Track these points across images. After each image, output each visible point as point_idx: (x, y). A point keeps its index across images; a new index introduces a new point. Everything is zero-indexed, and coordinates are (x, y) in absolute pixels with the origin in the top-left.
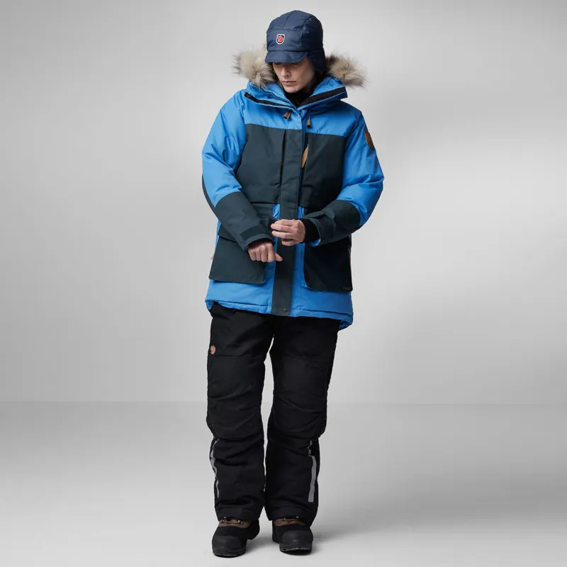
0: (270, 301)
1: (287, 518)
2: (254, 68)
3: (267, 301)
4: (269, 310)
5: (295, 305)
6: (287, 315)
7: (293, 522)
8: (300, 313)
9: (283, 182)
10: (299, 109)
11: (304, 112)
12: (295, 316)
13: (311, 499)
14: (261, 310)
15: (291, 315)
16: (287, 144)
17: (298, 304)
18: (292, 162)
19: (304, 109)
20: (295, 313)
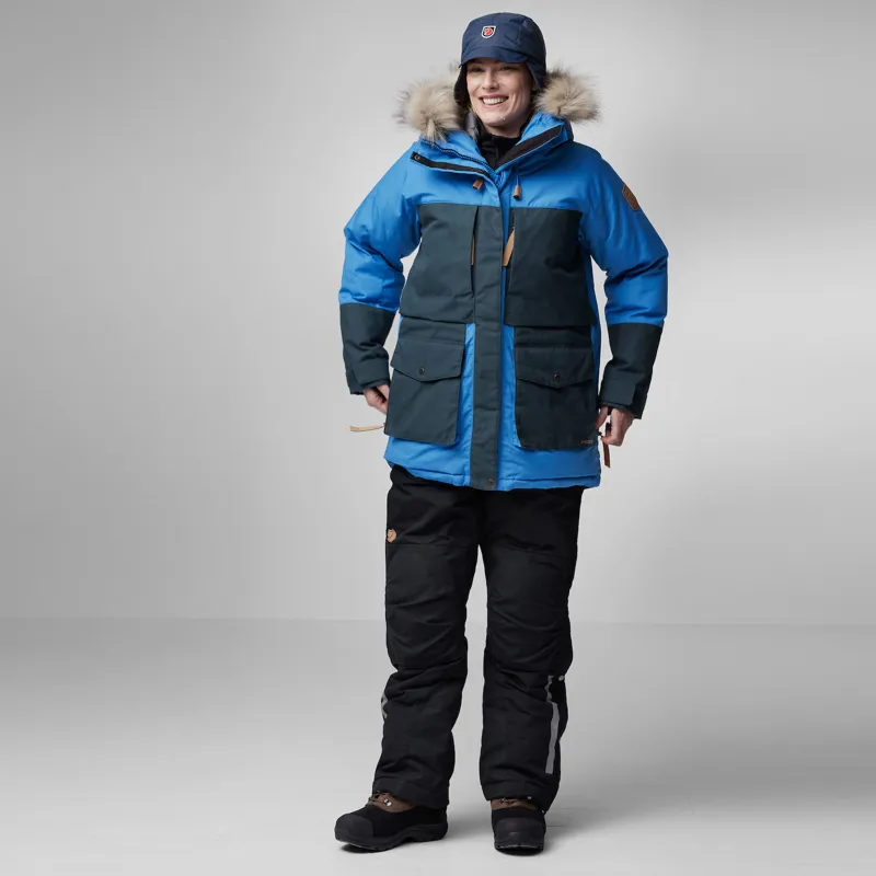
0: (467, 468)
1: (507, 798)
2: (423, 112)
3: (463, 468)
4: (467, 481)
5: (505, 473)
6: (492, 488)
7: (515, 804)
8: (513, 485)
9: (478, 289)
10: (497, 171)
11: (505, 175)
12: (506, 489)
13: (549, 770)
14: (456, 481)
15: (500, 489)
16: (481, 228)
17: (509, 472)
18: (487, 260)
19: (505, 170)
20: (506, 485)
